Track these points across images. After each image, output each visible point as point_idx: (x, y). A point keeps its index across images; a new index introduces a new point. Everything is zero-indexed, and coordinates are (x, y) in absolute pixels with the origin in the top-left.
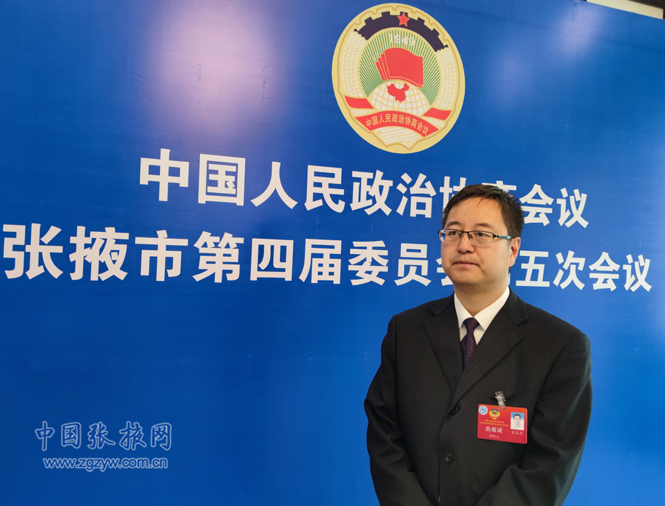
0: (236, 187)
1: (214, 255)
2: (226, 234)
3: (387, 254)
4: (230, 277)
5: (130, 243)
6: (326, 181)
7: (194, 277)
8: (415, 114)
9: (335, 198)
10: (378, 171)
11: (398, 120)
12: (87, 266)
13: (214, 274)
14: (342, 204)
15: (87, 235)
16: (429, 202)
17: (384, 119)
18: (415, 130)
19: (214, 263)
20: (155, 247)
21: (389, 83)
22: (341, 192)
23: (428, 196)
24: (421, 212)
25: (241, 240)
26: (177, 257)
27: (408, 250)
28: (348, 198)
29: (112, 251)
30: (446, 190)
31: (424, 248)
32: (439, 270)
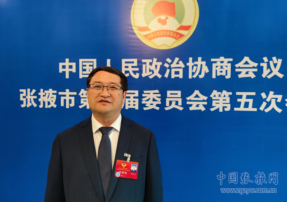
3: (160, 96)
5: (57, 94)
6: (130, 65)
7: (79, 106)
8: (172, 29)
9: (135, 72)
10: (154, 59)
12: (44, 103)
13: (86, 106)
14: (138, 74)
15: (44, 92)
16: (181, 71)
17: (156, 34)
19: (86, 101)
20: (65, 96)
21: (158, 18)
22: (137, 69)
23: (181, 68)
24: (177, 76)
26: (73, 99)
27: (171, 94)
28: (140, 72)
29: (52, 97)
30: (190, 64)
31: (179, 93)
32: (188, 103)
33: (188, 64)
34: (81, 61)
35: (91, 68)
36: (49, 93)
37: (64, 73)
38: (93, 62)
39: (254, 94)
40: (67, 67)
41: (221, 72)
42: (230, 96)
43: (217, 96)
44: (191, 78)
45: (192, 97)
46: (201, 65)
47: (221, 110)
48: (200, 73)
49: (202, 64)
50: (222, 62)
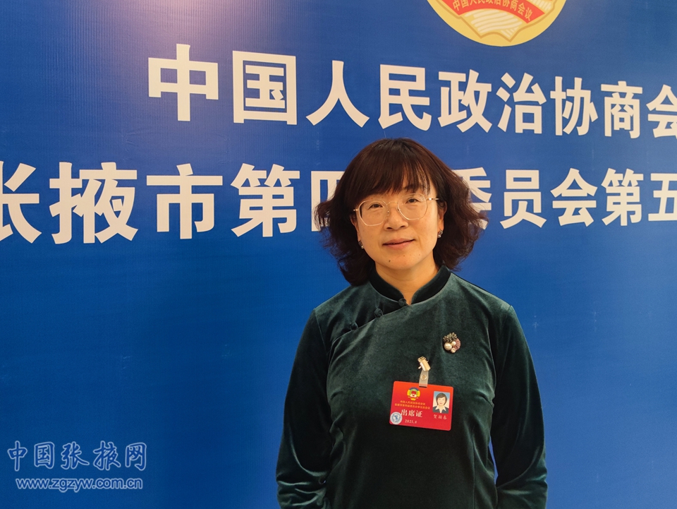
0: (285, 98)
1: (260, 197)
2: (275, 166)
3: (489, 186)
4: (284, 228)
5: (139, 184)
6: (404, 86)
7: (232, 230)
9: (419, 110)
10: (471, 71)
12: (77, 222)
13: (261, 224)
14: (427, 118)
15: (75, 175)
16: (537, 112)
18: (516, 13)
19: (260, 208)
20: (175, 190)
22: (425, 101)
23: (536, 103)
24: (528, 126)
25: (296, 175)
26: (208, 201)
27: (516, 180)
28: (434, 110)
29: (114, 198)
30: (558, 95)
31: (534, 175)
32: (557, 205)
33: (553, 95)
34: (238, 57)
35: (279, 85)
36: (103, 181)
37: (171, 98)
38: (284, 66)
40: (183, 77)
41: (622, 120)
42: (639, 183)
43: (615, 183)
44: (561, 134)
45: (562, 189)
46: (582, 99)
47: (624, 222)
48: (579, 123)
49: (582, 96)
50: (623, 95)
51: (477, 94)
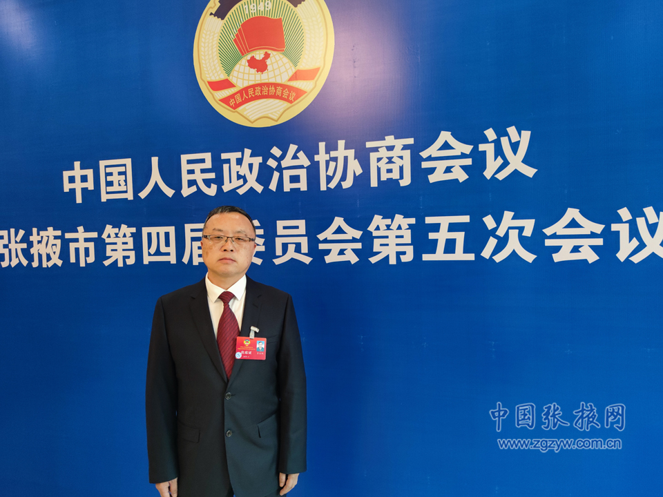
0: (126, 185)
1: (116, 243)
2: (123, 225)
3: (262, 233)
4: (129, 262)
5: (62, 237)
6: (197, 167)
7: (104, 262)
8: (279, 81)
9: (208, 183)
10: (246, 150)
11: (261, 93)
12: (40, 257)
13: (117, 259)
14: (214, 187)
15: (38, 234)
16: (303, 174)
17: (247, 95)
18: (281, 98)
19: (116, 250)
20: (76, 240)
21: (249, 57)
22: (212, 176)
23: (301, 167)
24: (295, 186)
25: (134, 230)
26: (91, 245)
27: (285, 228)
28: (219, 181)
29: (53, 245)
30: (322, 157)
31: (301, 224)
32: (322, 246)
33: (317, 158)
34: (102, 163)
35: (123, 177)
36: (48, 237)
37: (73, 191)
38: (125, 165)
39: (466, 219)
40: (78, 179)
41: (390, 171)
42: (411, 227)
43: (383, 227)
44: (325, 189)
45: (328, 234)
46: (346, 158)
47: (393, 261)
48: (344, 178)
49: (346, 155)
50: (390, 148)
51: (251, 166)
